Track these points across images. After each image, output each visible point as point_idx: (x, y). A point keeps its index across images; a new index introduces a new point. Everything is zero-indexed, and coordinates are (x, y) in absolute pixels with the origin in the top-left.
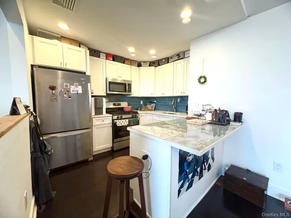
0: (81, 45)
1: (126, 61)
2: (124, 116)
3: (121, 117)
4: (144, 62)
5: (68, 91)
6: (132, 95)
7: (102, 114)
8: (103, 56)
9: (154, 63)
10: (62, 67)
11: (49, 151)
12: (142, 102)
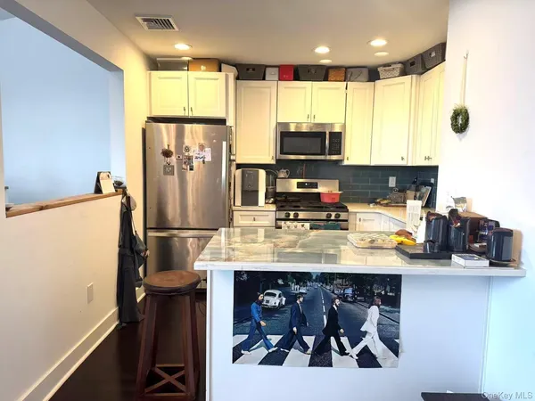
0: (223, 66)
1: (332, 73)
2: (301, 215)
3: (296, 215)
4: (385, 65)
5: (189, 159)
6: (346, 163)
7: (256, 203)
8: (272, 74)
9: (412, 64)
10: (187, 114)
11: (141, 251)
12: (392, 182)
